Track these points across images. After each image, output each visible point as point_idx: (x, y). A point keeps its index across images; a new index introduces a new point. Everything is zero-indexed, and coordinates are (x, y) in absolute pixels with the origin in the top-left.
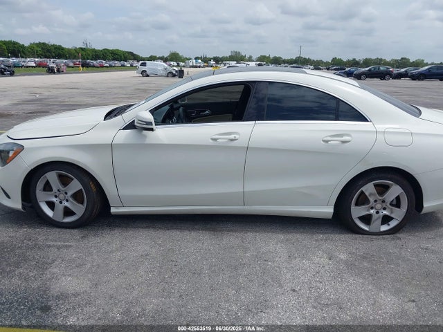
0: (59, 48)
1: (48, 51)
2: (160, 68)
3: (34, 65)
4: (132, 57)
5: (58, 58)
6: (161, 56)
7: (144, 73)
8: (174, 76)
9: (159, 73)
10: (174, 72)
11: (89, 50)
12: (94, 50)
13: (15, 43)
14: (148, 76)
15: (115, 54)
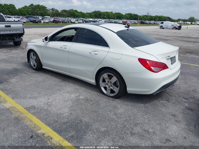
0: (136, 15)
1: (132, 17)
2: (170, 25)
3: (122, 22)
4: (169, 20)
5: (135, 20)
6: (184, 19)
7: (162, 27)
8: (176, 29)
9: (169, 27)
10: (177, 27)
11: (149, 16)
12: (151, 16)
13: (120, 14)
14: (163, 28)
15: (160, 18)
